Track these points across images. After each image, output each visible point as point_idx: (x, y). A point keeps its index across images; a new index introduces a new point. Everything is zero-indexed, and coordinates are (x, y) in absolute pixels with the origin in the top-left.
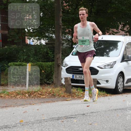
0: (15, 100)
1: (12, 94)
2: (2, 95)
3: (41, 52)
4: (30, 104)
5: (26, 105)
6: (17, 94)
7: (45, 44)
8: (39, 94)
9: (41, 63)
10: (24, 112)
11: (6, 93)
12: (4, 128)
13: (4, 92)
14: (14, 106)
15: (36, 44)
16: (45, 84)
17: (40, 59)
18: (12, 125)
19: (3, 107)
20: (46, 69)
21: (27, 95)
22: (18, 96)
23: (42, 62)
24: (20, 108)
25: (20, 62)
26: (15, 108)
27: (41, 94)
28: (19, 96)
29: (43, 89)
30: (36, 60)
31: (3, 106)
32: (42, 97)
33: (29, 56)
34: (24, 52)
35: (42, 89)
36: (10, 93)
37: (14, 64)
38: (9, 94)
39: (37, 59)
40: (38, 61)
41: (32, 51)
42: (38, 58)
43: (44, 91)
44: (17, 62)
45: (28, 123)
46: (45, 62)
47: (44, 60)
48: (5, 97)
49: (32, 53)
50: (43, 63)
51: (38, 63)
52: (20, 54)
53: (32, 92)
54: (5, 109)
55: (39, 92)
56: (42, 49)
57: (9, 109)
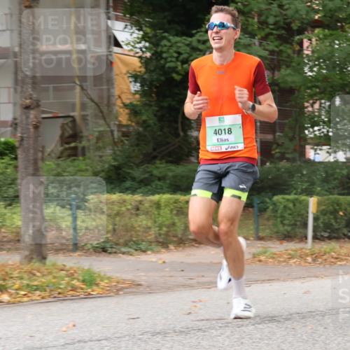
0: (286, 268)
1: (280, 256)
2: (262, 258)
3: (336, 176)
4: (317, 277)
5: (309, 279)
6: (289, 256)
7: (344, 160)
8: (333, 257)
9: (336, 196)
10: (305, 293)
11: (268, 253)
12: (267, 322)
13: (265, 252)
14: (284, 281)
15: (327, 160)
16: (344, 239)
17: (334, 189)
18: (284, 317)
19: (264, 281)
20: (346, 210)
21: (309, 259)
22: (292, 261)
23: (339, 194)
24: (297, 283)
25: (295, 194)
26: (287, 283)
27: (337, 258)
28: (294, 261)
29: (341, 247)
30: (326, 191)
31: (263, 278)
32: (339, 263)
33: (313, 184)
34: (303, 175)
35: (338, 247)
36: (275, 254)
37: (283, 198)
38: (274, 256)
39: (329, 189)
40: (332, 194)
41: (318, 173)
42: (330, 187)
43: (342, 251)
44: (289, 194)
45: (314, 314)
46: (343, 194)
47: (343, 192)
48: (266, 262)
49: (318, 177)
50: (341, 197)
51: (331, 196)
52: (295, 179)
53: (319, 253)
54: (267, 286)
55: (333, 254)
56: (338, 171)
57: (276, 286)
